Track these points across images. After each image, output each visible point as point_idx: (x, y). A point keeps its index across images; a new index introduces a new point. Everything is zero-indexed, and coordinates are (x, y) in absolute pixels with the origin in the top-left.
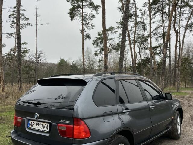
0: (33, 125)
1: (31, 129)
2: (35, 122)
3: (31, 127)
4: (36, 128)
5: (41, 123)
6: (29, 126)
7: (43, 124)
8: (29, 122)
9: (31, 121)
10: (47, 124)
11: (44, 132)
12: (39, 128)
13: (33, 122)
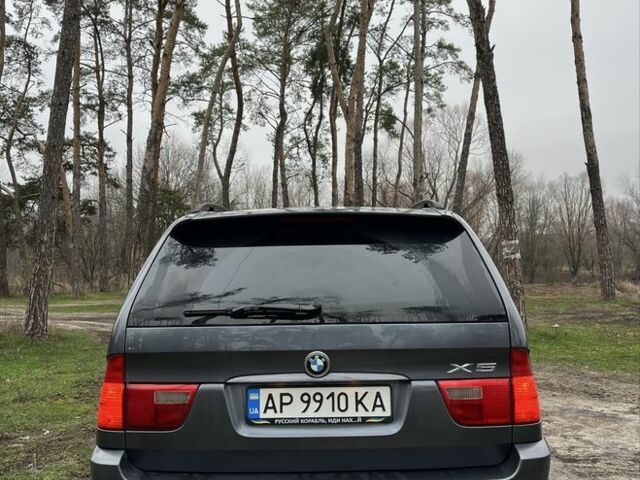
0: (282, 404)
1: (273, 424)
2: (296, 392)
3: (268, 415)
6: (253, 412)
8: (253, 397)
10: (373, 390)
11: (362, 423)
13: (282, 395)
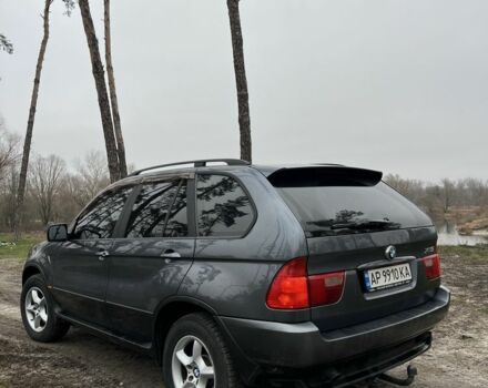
0: (377, 279)
1: (377, 290)
2: (381, 271)
3: (374, 285)
4: (387, 283)
5: (394, 268)
6: (368, 285)
7: (397, 267)
8: (366, 276)
9: (370, 272)
10: (404, 266)
11: (405, 284)
12: (393, 281)
13: (376, 273)
